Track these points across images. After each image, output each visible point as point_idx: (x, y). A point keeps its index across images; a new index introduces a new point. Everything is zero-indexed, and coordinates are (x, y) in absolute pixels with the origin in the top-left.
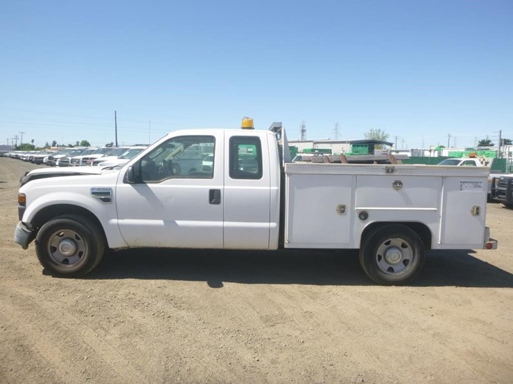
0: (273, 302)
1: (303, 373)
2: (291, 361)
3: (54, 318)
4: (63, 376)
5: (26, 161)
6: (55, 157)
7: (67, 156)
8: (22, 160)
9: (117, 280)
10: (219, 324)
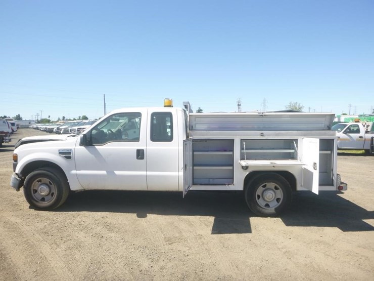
0: (178, 228)
1: (179, 276)
2: (175, 267)
3: (27, 237)
4: (21, 274)
5: (43, 131)
6: (60, 128)
7: (69, 127)
8: (40, 130)
9: (76, 212)
10: (134, 243)
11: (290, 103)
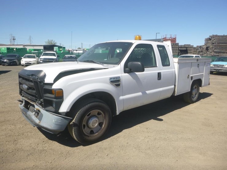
11: (48, 40)
